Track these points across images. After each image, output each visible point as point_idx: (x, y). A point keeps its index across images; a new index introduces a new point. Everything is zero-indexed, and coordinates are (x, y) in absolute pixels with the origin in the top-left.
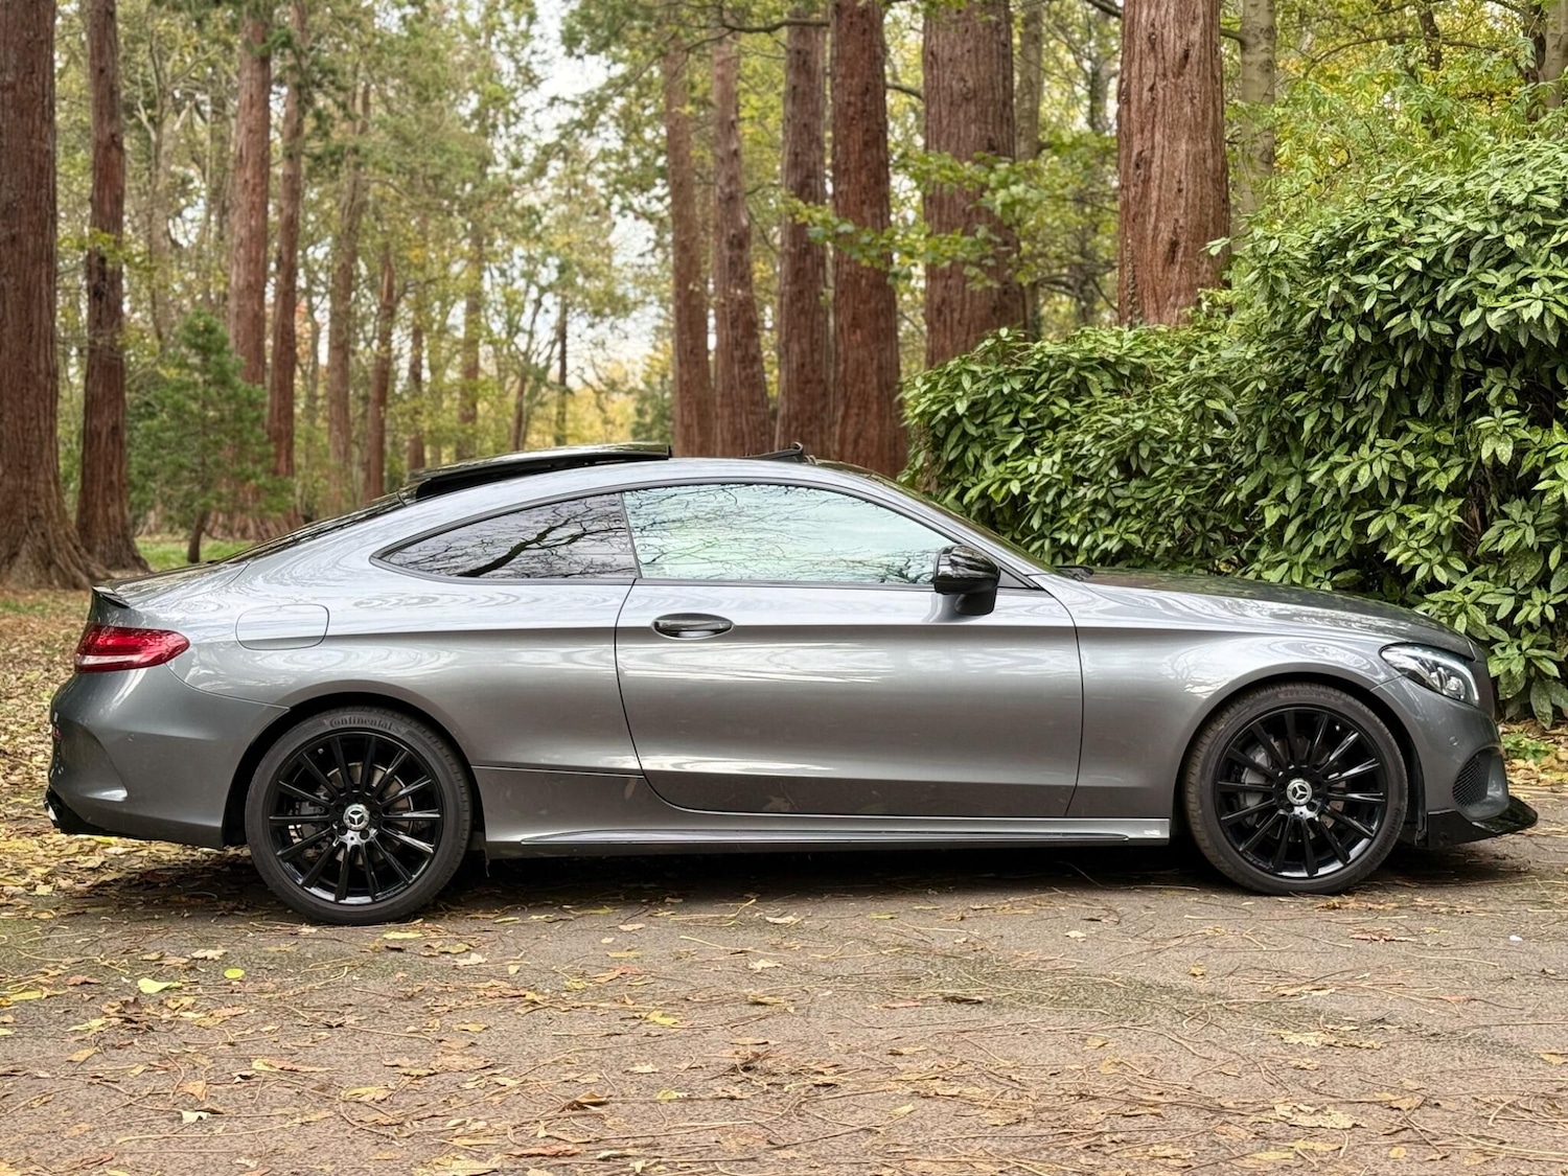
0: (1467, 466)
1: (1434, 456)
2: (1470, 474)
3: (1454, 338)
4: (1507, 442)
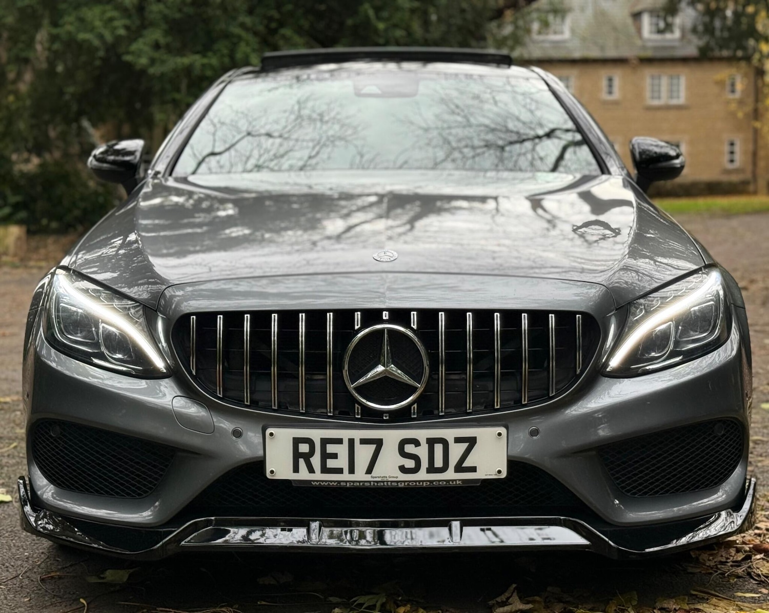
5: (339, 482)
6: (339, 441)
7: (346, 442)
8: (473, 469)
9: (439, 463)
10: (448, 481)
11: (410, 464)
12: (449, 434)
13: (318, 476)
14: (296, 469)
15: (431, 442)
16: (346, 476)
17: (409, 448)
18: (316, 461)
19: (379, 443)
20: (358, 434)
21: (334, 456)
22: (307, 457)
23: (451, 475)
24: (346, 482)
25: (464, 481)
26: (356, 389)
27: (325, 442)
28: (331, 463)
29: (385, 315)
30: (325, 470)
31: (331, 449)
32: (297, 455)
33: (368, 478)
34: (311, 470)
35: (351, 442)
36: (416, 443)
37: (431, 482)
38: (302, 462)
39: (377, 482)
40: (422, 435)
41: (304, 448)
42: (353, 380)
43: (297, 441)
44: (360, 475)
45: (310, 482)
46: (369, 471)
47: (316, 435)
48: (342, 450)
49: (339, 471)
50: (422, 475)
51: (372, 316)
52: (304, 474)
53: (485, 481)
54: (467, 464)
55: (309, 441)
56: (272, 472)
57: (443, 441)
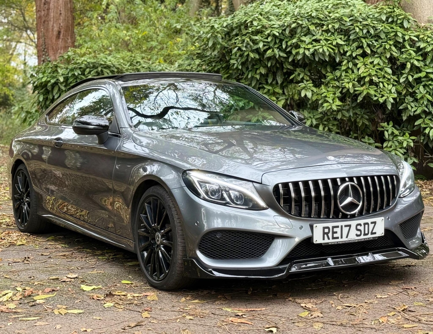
0: (287, 100)
1: (274, 96)
2: (288, 102)
3: (288, 58)
4: (309, 92)
5: (338, 242)
6: (338, 227)
7: (340, 227)
8: (375, 233)
9: (366, 232)
10: (369, 238)
11: (359, 233)
12: (369, 221)
13: (331, 241)
14: (324, 239)
15: (365, 224)
16: (340, 240)
17: (359, 227)
18: (330, 235)
19: (350, 226)
20: (344, 223)
21: (336, 232)
22: (327, 234)
23: (370, 236)
24: (340, 242)
25: (373, 238)
26: (341, 207)
27: (333, 227)
28: (335, 235)
29: (347, 179)
30: (333, 238)
31: (335, 230)
32: (324, 233)
33: (346, 239)
34: (329, 239)
35: (342, 226)
36: (360, 225)
37: (364, 239)
39: (349, 241)
40: (362, 222)
41: (326, 230)
42: (341, 204)
43: (324, 228)
44: (344, 239)
45: (328, 243)
46: (347, 237)
47: (330, 225)
48: (338, 230)
49: (338, 238)
50: (362, 237)
51: (343, 180)
52: (326, 241)
53: (379, 237)
54: (373, 232)
55: (328, 228)
56: (316, 241)
57: (368, 224)
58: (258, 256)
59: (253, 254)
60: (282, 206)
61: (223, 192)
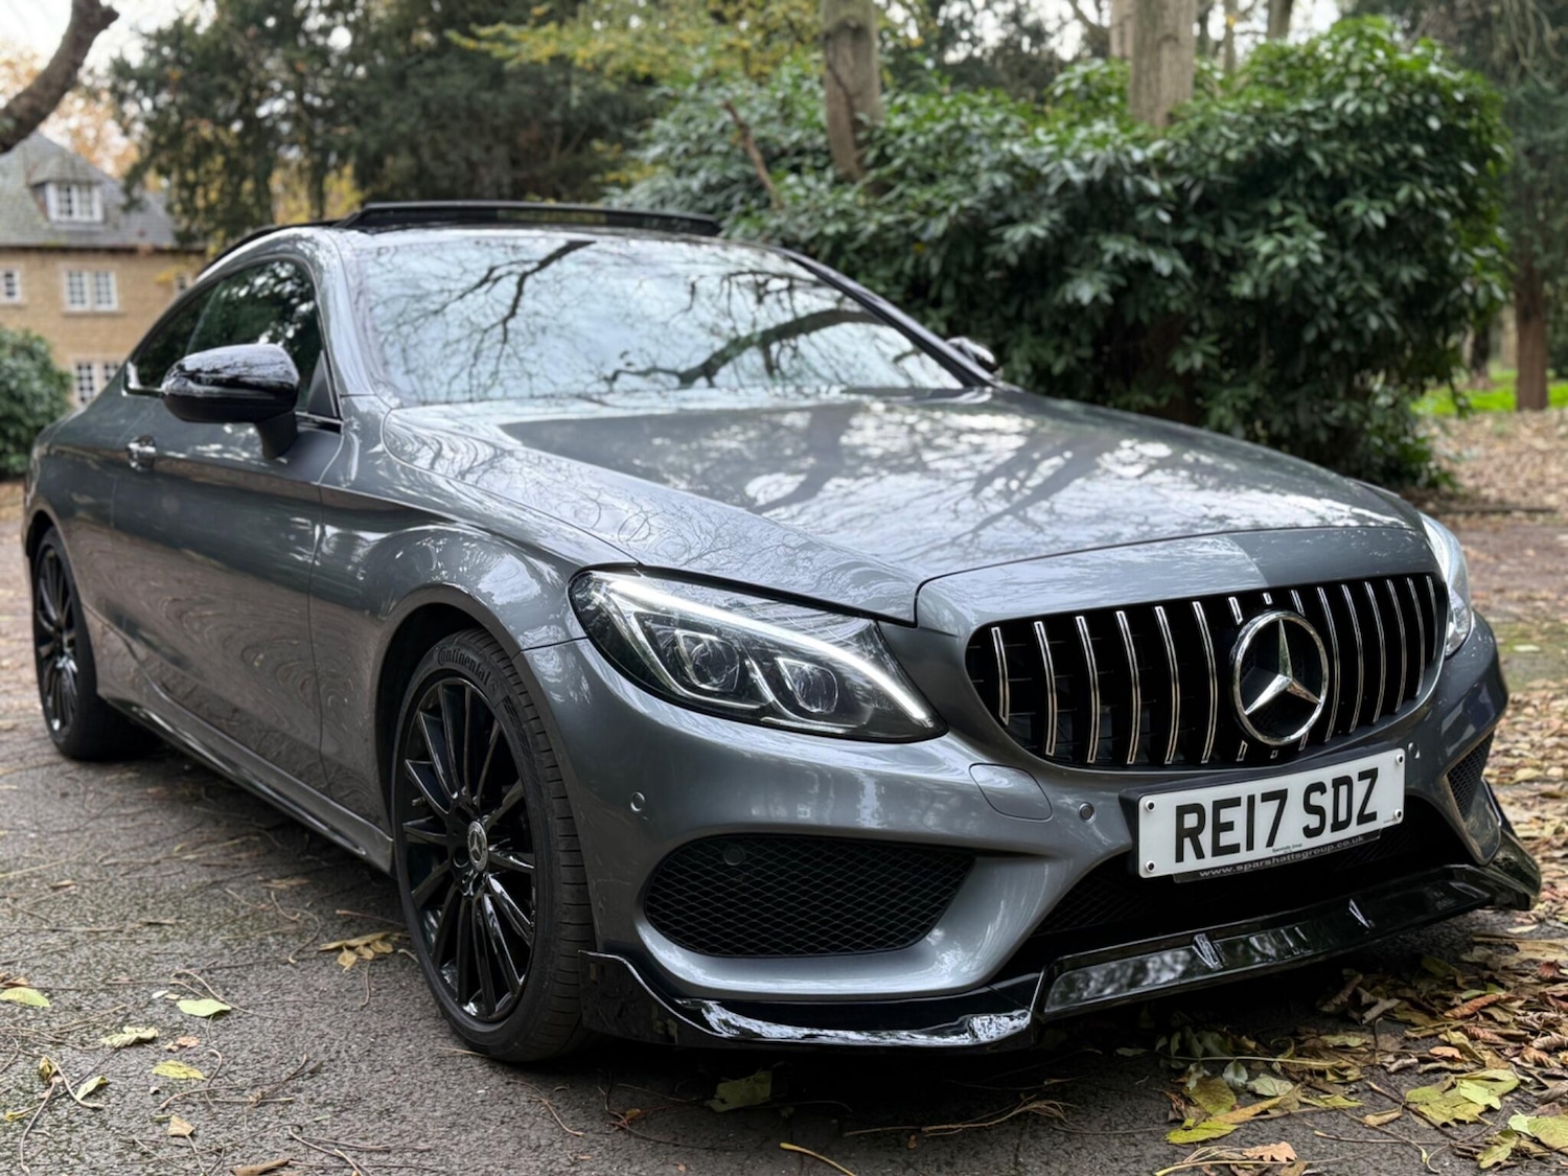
5: (1234, 866)
6: (1235, 802)
7: (1244, 803)
8: (1374, 816)
9: (1342, 817)
10: (1350, 839)
11: (1313, 821)
12: (1352, 768)
13: (1210, 862)
14: (1180, 858)
15: (1337, 783)
16: (1243, 856)
17: (1316, 799)
18: (1206, 839)
19: (1281, 796)
20: (1260, 786)
21: (1229, 826)
22: (1194, 834)
23: (1354, 830)
24: (1243, 864)
25: (1365, 836)
26: (1249, 717)
27: (1219, 805)
28: (1226, 839)
29: (1268, 599)
30: (1218, 850)
31: (1226, 815)
32: (1182, 833)
33: (1269, 853)
34: (1200, 854)
35: (1251, 799)
36: (1319, 787)
37: (1335, 844)
38: (1187, 842)
39: (1279, 857)
40: (1327, 775)
41: (1191, 821)
43: (1182, 811)
44: (1261, 851)
45: (1196, 873)
46: (1270, 843)
47: (1206, 796)
48: (1237, 815)
49: (1235, 849)
50: (1328, 837)
51: (1252, 602)
52: (1191, 863)
53: (1386, 831)
54: (1368, 810)
55: (1197, 808)
56: (1151, 866)
57: (1347, 781)
58: (904, 941)
59: (880, 934)
60: (1006, 721)
61: (750, 662)
